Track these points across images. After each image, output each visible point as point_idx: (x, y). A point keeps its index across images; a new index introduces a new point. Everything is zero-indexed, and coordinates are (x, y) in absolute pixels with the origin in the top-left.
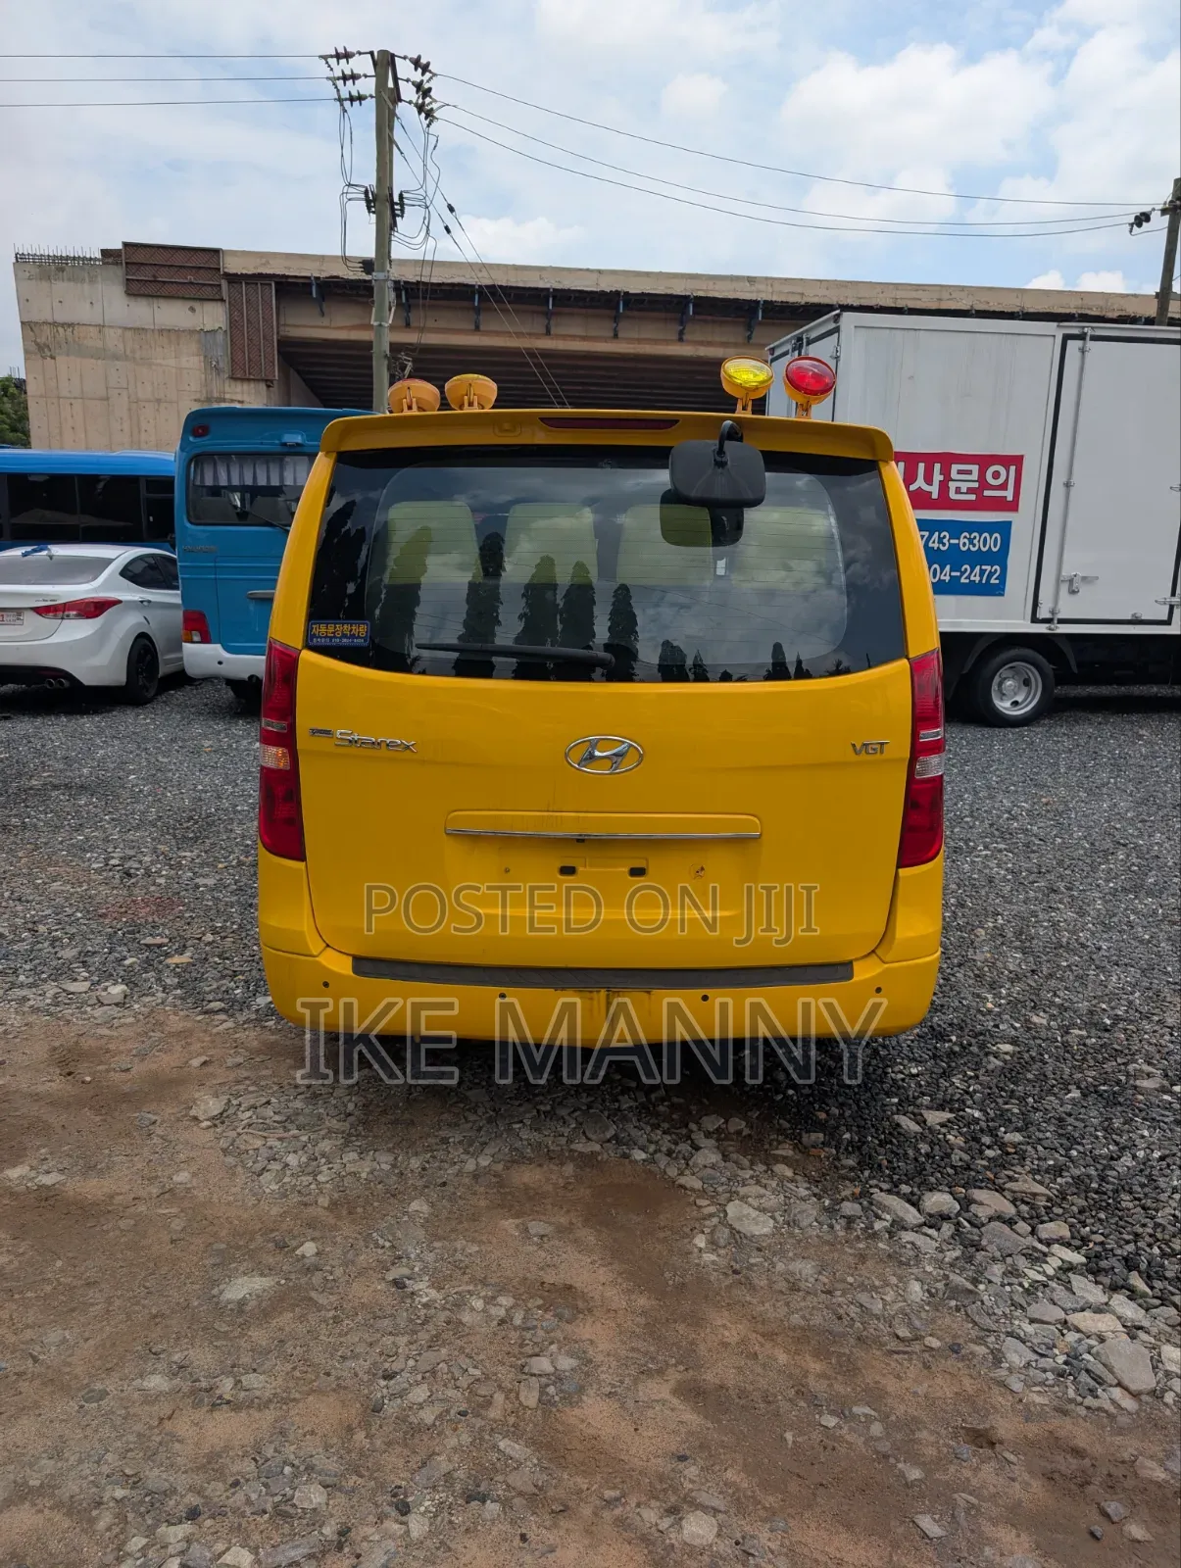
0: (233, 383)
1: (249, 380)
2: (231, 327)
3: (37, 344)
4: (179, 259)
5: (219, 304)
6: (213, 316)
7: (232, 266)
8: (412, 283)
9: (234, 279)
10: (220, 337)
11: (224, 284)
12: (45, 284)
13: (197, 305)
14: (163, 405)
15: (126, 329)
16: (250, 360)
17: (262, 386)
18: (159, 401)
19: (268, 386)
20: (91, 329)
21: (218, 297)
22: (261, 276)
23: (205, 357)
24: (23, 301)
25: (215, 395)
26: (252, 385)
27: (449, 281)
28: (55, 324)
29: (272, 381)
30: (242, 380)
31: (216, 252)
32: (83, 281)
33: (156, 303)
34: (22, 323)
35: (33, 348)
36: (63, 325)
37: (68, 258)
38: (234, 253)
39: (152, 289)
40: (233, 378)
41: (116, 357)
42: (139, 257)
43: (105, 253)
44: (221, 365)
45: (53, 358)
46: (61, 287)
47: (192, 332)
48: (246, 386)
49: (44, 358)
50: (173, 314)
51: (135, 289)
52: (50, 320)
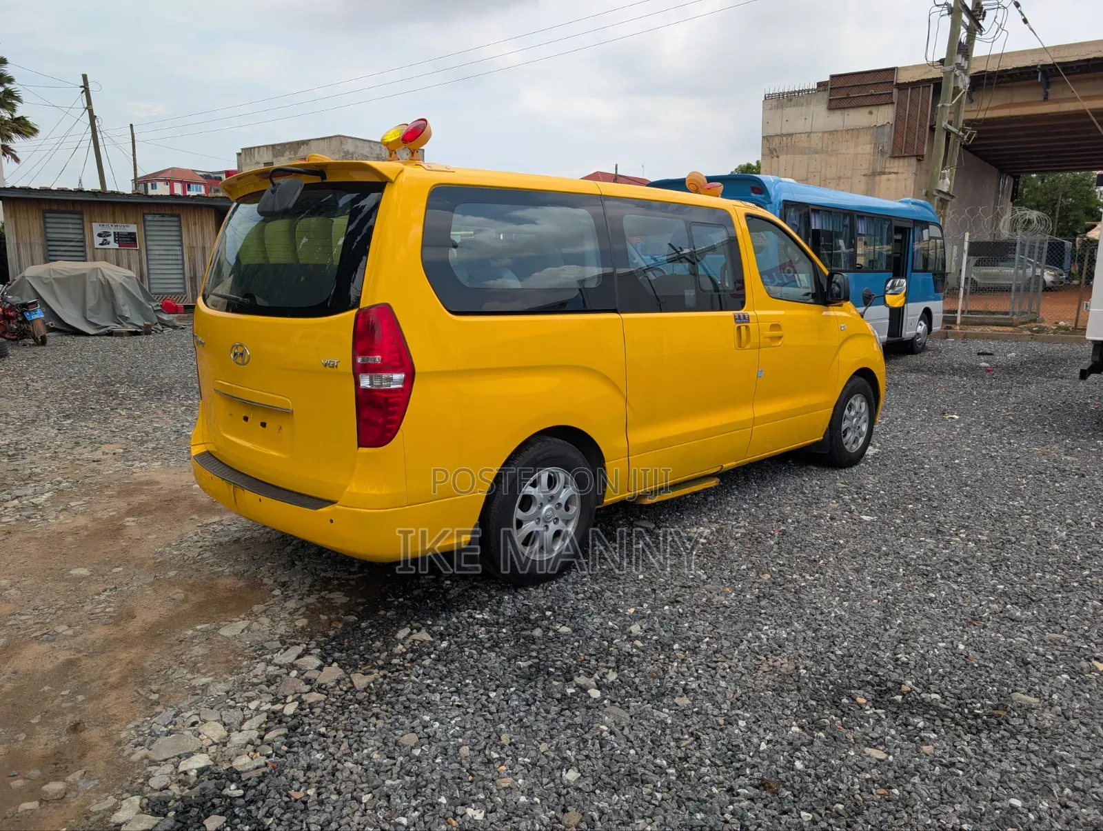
0: (892, 160)
1: (904, 157)
2: (896, 121)
3: (770, 149)
4: (868, 80)
5: (890, 106)
6: (885, 115)
7: (903, 78)
8: (1050, 65)
9: (902, 87)
10: (887, 129)
11: (895, 91)
12: (779, 111)
13: (874, 109)
14: (842, 181)
15: (824, 132)
16: (906, 142)
17: (914, 161)
18: (840, 178)
19: (919, 160)
20: (803, 135)
21: (889, 101)
22: (923, 81)
23: (875, 144)
24: (766, 123)
25: (879, 170)
26: (906, 160)
27: (1085, 58)
28: (782, 135)
29: (923, 156)
30: (899, 157)
31: (893, 69)
32: (802, 105)
33: (846, 112)
34: (763, 137)
35: (767, 152)
36: (786, 135)
37: (795, 92)
38: (906, 69)
39: (844, 104)
40: (893, 157)
41: (816, 152)
42: (840, 83)
43: (819, 84)
44: (886, 148)
45: (778, 157)
46: (790, 111)
47: (869, 128)
48: (901, 162)
49: (772, 157)
50: (858, 118)
51: (833, 106)
52: (779, 133)
